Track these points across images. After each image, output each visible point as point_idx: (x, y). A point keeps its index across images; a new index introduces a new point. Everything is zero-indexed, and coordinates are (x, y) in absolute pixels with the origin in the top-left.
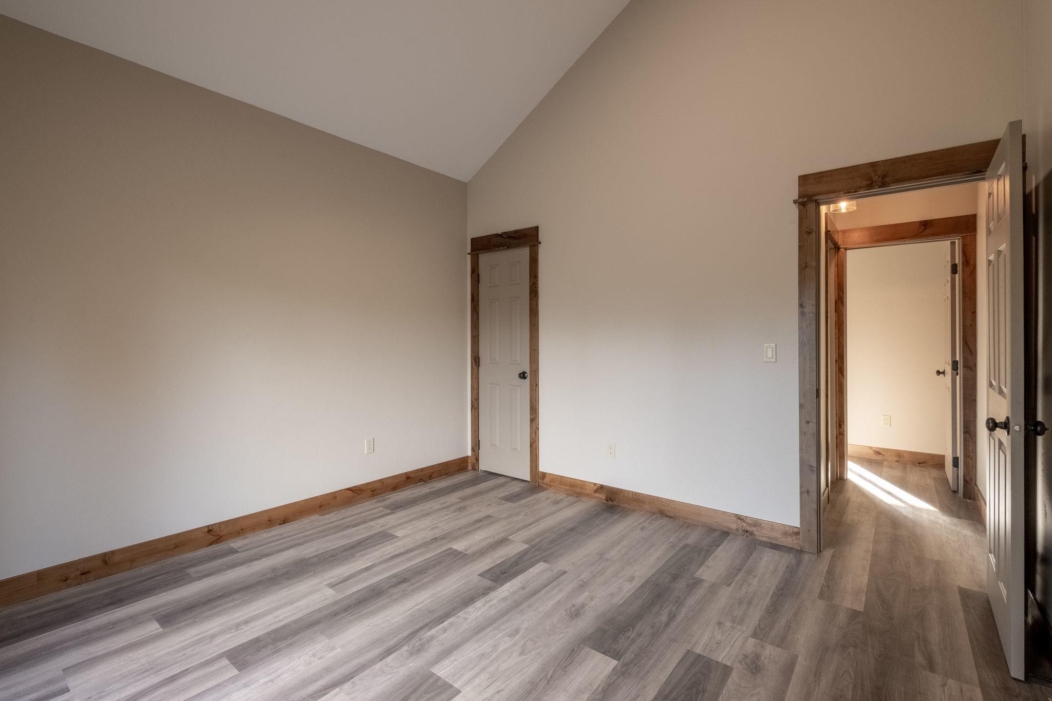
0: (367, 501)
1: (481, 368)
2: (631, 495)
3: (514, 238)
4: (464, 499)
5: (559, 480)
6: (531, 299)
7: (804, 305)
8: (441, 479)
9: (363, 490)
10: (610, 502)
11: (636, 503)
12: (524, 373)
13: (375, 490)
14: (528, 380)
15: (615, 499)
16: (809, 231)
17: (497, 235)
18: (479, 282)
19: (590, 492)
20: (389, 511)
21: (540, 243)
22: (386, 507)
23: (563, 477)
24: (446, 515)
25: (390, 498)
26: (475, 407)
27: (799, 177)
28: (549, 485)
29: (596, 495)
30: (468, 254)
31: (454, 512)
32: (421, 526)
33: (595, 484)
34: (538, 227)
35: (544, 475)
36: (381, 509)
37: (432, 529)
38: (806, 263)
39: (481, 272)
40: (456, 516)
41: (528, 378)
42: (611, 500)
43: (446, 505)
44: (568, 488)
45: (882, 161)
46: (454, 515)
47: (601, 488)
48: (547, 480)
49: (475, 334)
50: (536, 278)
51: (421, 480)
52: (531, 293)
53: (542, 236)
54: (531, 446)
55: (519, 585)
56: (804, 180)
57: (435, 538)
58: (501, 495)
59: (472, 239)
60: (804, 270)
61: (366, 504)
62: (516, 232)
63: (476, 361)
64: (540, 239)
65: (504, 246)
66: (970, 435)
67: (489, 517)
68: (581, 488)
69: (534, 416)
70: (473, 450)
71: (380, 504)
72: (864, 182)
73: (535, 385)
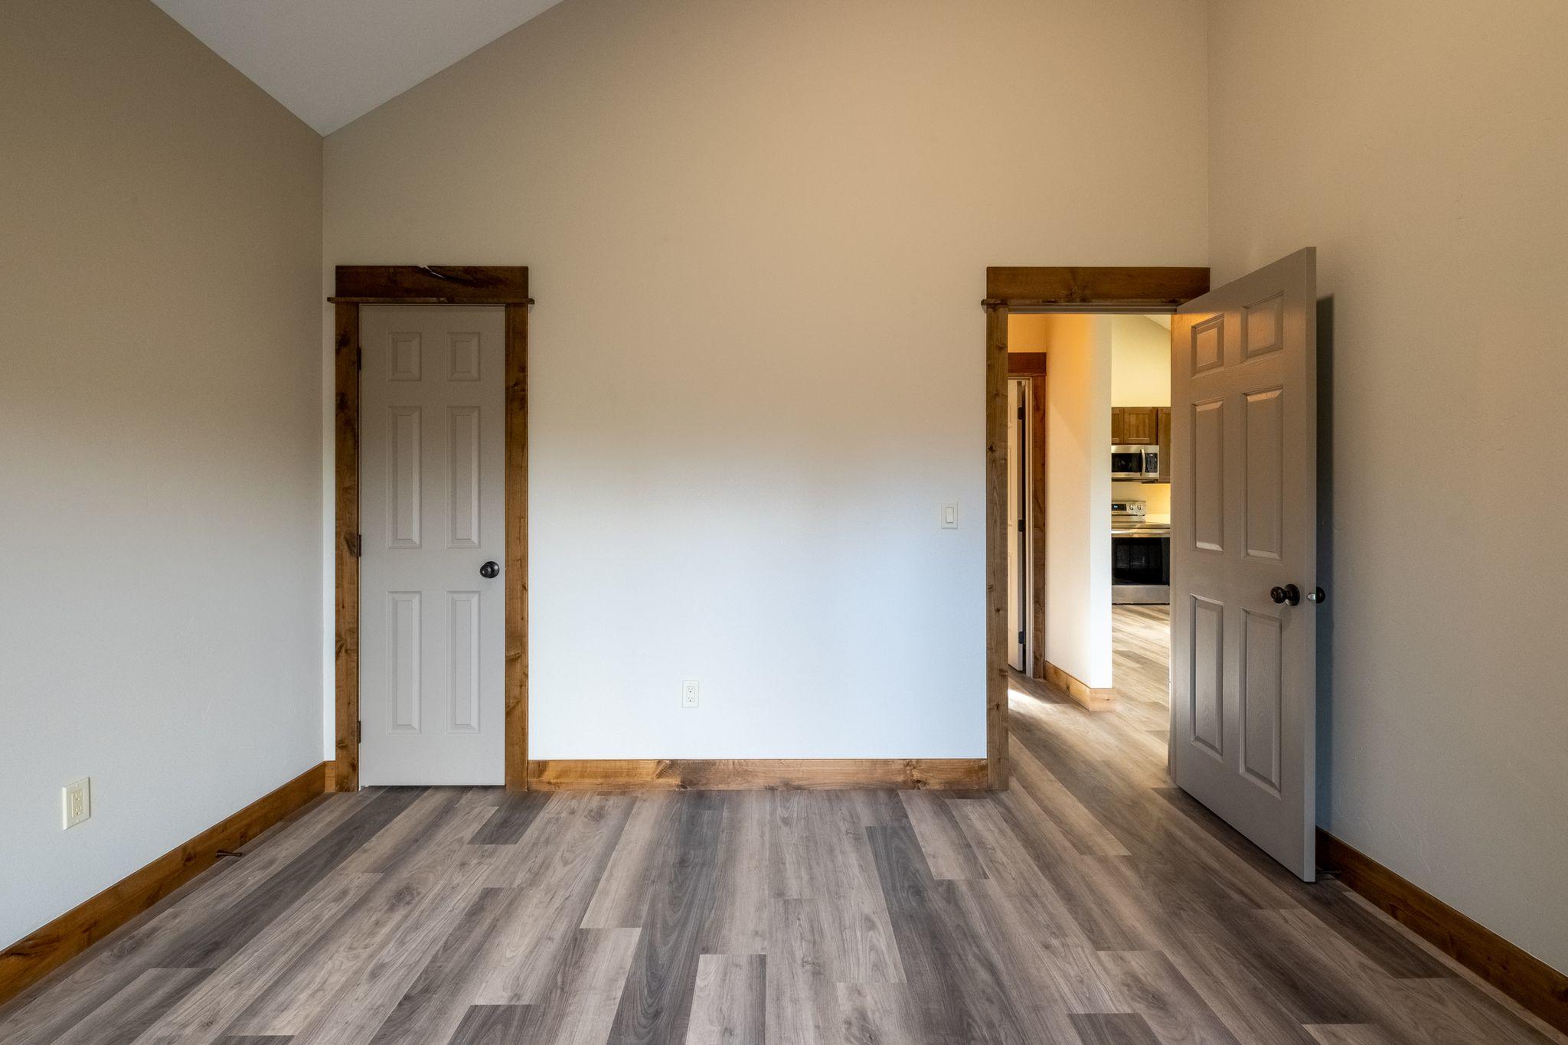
0: (80, 964)
1: (365, 561)
2: (731, 767)
3: (466, 283)
4: (387, 867)
5: (579, 769)
6: (509, 412)
7: (994, 448)
8: (274, 835)
9: (58, 939)
10: (689, 789)
11: (740, 779)
12: (491, 564)
13: (95, 924)
14: (501, 578)
15: (700, 781)
16: (1000, 345)
17: (415, 270)
18: (359, 367)
19: (648, 779)
20: (186, 973)
21: (532, 301)
22: (171, 960)
23: (587, 761)
24: (377, 923)
25: (154, 930)
26: (348, 646)
27: (988, 268)
28: (555, 784)
29: (661, 780)
30: (329, 299)
31: (392, 908)
32: (333, 979)
33: (659, 762)
34: (526, 269)
35: (542, 766)
36: (152, 972)
37: (374, 975)
38: (997, 390)
39: (365, 343)
40: (406, 917)
41: (501, 577)
42: (691, 783)
43: (350, 899)
44: (600, 780)
45: (1082, 268)
46: (398, 916)
47: (671, 766)
48: (549, 775)
49: (347, 484)
50: (524, 372)
51: (222, 853)
52: (509, 400)
53: (536, 287)
54: (508, 714)
55: (714, 1028)
56: (995, 274)
57: (407, 998)
58: (469, 833)
59: (338, 268)
60: (995, 398)
61: (80, 974)
62: (468, 270)
63: (350, 543)
64: (533, 291)
65: (438, 297)
66: (1039, 604)
67: (488, 894)
68: (628, 775)
69: (520, 651)
70: (341, 745)
71: (137, 960)
72: (1063, 292)
73: (519, 587)
